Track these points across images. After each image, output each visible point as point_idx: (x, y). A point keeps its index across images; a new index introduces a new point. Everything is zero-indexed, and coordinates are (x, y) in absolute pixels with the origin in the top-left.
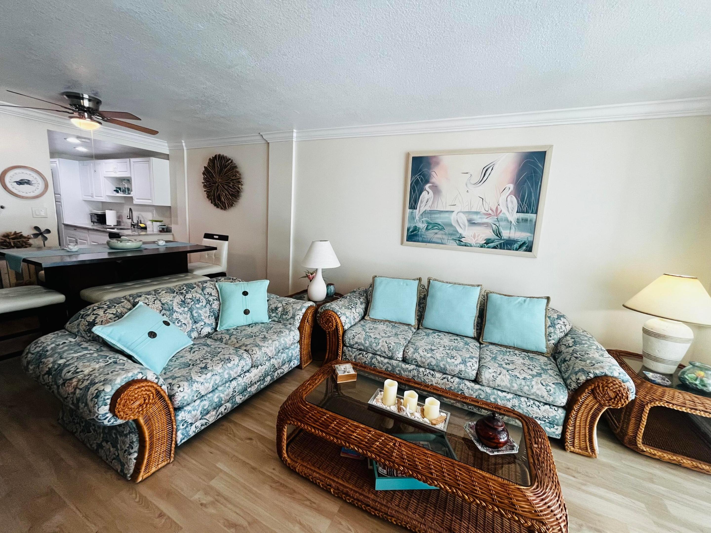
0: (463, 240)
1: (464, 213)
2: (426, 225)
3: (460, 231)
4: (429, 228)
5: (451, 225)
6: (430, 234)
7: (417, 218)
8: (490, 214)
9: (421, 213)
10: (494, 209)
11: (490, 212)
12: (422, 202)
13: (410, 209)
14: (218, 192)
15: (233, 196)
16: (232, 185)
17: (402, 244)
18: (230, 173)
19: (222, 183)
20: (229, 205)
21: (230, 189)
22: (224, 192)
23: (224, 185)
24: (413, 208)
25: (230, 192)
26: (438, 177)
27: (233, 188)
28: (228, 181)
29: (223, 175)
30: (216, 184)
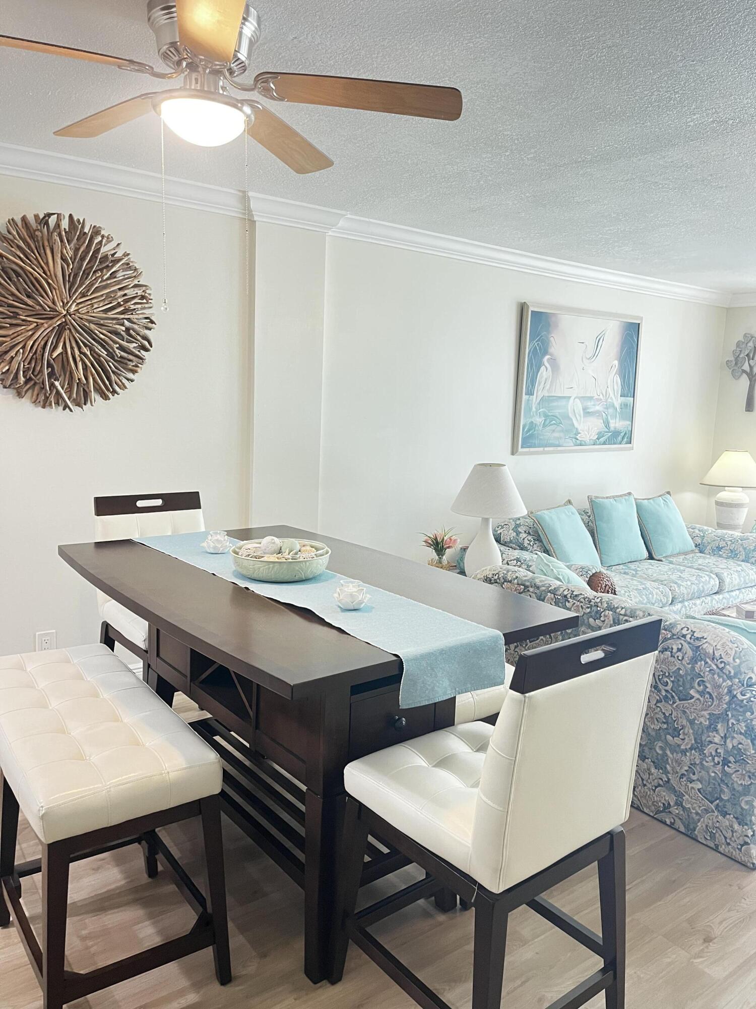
7: (534, 409)
9: (538, 400)
10: (604, 394)
11: (601, 396)
12: (539, 383)
13: (526, 394)
14: (60, 350)
15: (122, 361)
16: (124, 328)
17: (513, 453)
18: (120, 289)
19: (85, 317)
20: (105, 394)
21: (116, 343)
22: (91, 350)
23: (92, 326)
24: (530, 393)
25: (117, 351)
26: (557, 345)
27: (126, 336)
28: (110, 314)
29: (88, 291)
30: (52, 318)
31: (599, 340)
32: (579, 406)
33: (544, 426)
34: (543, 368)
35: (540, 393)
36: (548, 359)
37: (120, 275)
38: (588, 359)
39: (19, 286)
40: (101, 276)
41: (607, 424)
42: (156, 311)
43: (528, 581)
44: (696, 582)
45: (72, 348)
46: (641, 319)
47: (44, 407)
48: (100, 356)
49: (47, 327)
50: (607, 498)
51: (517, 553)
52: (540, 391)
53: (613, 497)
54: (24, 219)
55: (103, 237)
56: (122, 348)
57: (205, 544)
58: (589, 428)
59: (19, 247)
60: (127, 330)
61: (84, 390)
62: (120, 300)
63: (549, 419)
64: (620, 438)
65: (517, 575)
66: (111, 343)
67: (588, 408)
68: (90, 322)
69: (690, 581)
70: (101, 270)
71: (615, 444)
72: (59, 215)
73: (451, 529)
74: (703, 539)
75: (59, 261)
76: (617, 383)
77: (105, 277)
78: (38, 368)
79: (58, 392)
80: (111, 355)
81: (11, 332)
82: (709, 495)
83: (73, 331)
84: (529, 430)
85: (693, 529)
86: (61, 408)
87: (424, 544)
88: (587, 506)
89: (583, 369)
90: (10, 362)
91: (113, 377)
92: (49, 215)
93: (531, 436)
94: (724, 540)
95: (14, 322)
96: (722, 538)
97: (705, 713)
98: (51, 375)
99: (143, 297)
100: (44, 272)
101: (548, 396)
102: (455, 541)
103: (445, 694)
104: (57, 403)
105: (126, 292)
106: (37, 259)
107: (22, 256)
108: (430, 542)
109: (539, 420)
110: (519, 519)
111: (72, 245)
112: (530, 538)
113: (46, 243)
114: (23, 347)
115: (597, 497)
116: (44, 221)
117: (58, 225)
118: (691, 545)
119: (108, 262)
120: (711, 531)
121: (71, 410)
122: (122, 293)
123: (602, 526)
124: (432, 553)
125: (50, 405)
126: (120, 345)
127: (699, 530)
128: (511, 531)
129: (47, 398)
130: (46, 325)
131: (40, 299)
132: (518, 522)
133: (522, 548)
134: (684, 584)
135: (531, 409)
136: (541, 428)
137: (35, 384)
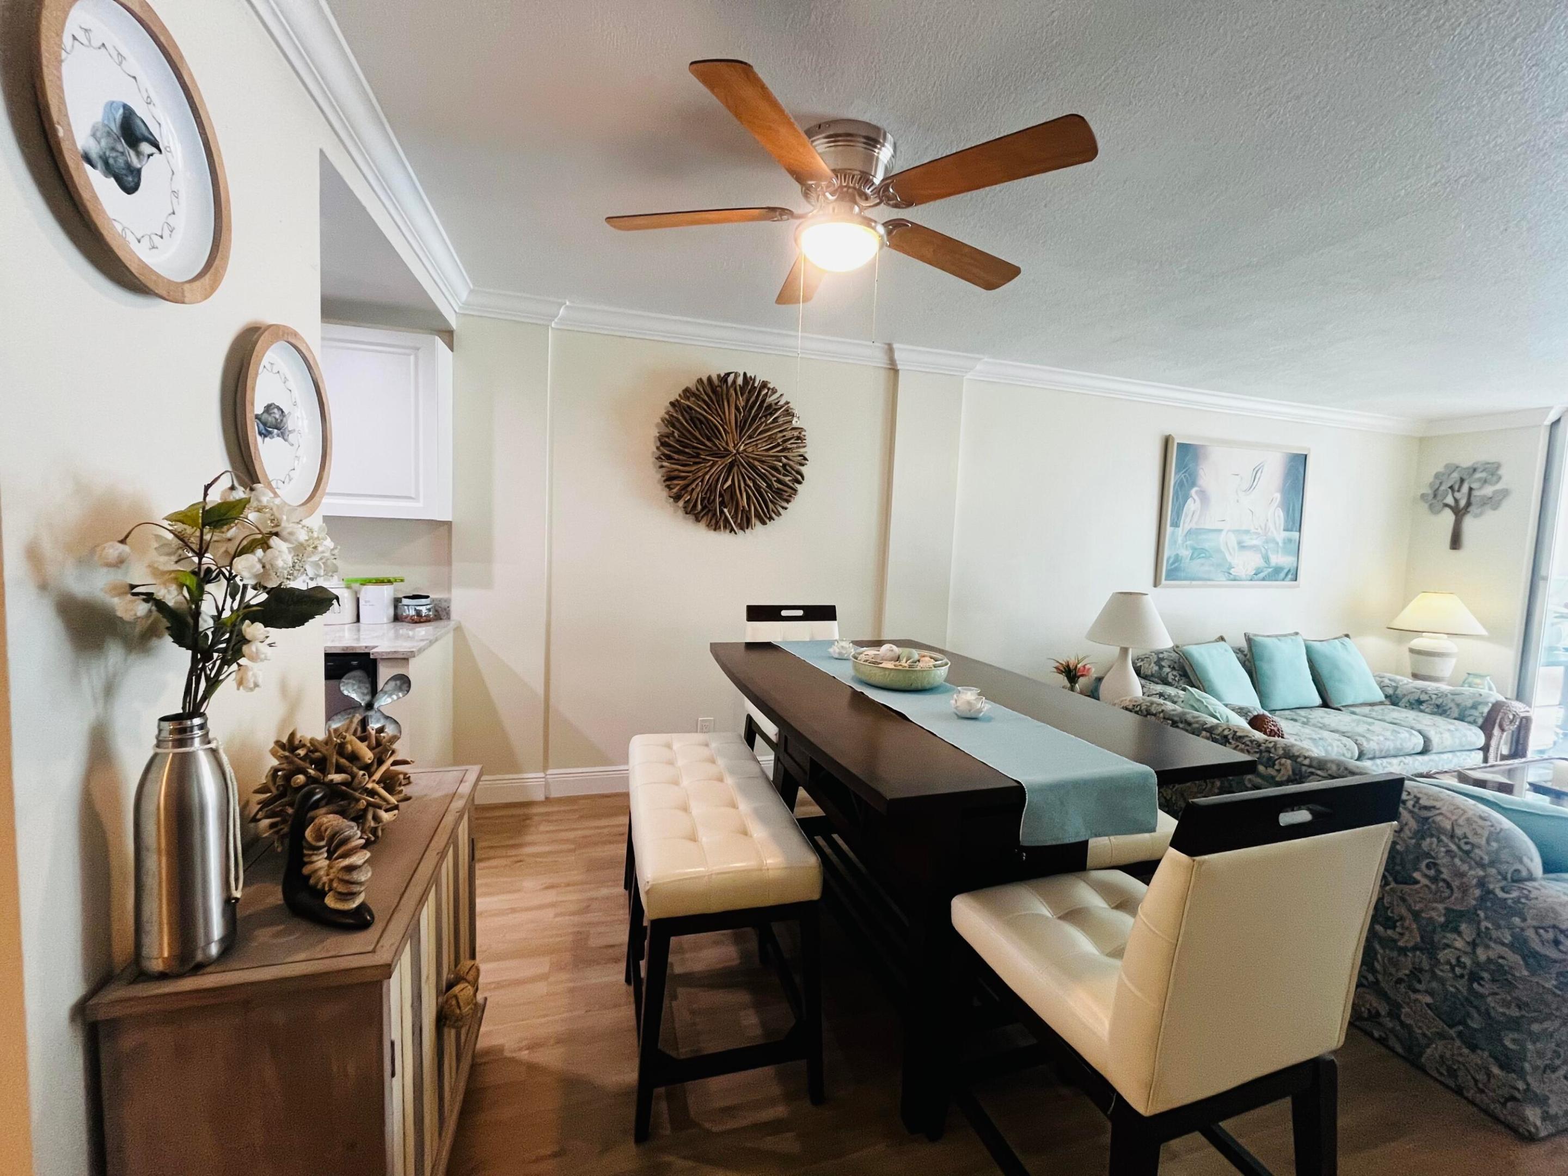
0: (1232, 571)
1: (1234, 531)
2: (1191, 551)
3: (1229, 558)
4: (1195, 555)
5: (1219, 551)
6: (1195, 567)
7: (1180, 541)
8: (1259, 534)
9: (1185, 531)
10: (1263, 527)
11: (1259, 530)
12: (1186, 515)
13: (1171, 526)
14: (729, 483)
15: (779, 493)
16: (781, 464)
17: (1155, 586)
18: (780, 432)
19: (750, 455)
20: (762, 518)
21: (774, 476)
22: (755, 483)
23: (756, 463)
24: (1175, 524)
25: (775, 484)
26: (1207, 476)
27: (783, 471)
28: (771, 453)
29: (754, 434)
30: (724, 457)
31: (1257, 471)
32: (1233, 540)
33: (1192, 558)
34: (1190, 501)
35: (1186, 525)
36: (1196, 492)
37: (781, 420)
38: (1245, 491)
39: (702, 432)
40: (765, 421)
41: (1267, 559)
42: (808, 451)
43: (1176, 715)
44: (1392, 738)
45: (739, 481)
46: (1309, 449)
47: (715, 530)
48: (761, 487)
49: (721, 464)
50: (1268, 636)
51: (1159, 688)
52: (1187, 523)
53: (1276, 636)
54: (709, 379)
55: (769, 389)
56: (779, 481)
57: (831, 650)
58: (1245, 563)
59: (704, 401)
60: (784, 466)
61: (747, 516)
62: (779, 441)
63: (1198, 552)
64: (1282, 575)
65: (1163, 708)
66: (770, 477)
67: (1243, 542)
68: (754, 459)
69: (1383, 735)
70: (766, 416)
71: (1276, 580)
72: (736, 373)
73: (1084, 658)
74: (1395, 691)
75: (733, 410)
76: (1279, 516)
77: (769, 422)
78: (712, 498)
79: (726, 518)
80: (770, 486)
81: (693, 468)
82: (1400, 641)
83: (741, 467)
84: (1173, 563)
85: (1381, 677)
86: (728, 531)
87: (1055, 670)
88: (1243, 644)
89: (1238, 501)
90: (691, 494)
91: (771, 505)
92: (728, 374)
93: (1176, 569)
94: (1426, 693)
95: (697, 460)
96: (1424, 691)
97: (1440, 907)
98: (722, 504)
99: (798, 438)
100: (722, 420)
101: (1196, 529)
102: (1089, 669)
103: (1077, 834)
104: (725, 527)
105: (785, 433)
106: (716, 410)
107: (705, 407)
108: (1062, 668)
109: (1185, 553)
110: (1162, 653)
111: (745, 396)
112: (1175, 673)
113: (724, 397)
114: (702, 481)
115: (1255, 635)
116: (724, 379)
117: (734, 382)
118: (1380, 696)
119: (771, 409)
120: (1407, 683)
121: (736, 533)
122: (781, 435)
123: (1264, 667)
124: (1063, 680)
125: (720, 528)
126: (778, 478)
127: (1390, 680)
128: (1153, 665)
129: (717, 523)
130: (720, 463)
131: (717, 442)
132: (1161, 656)
133: (1165, 682)
134: (1375, 738)
135: (1175, 542)
136: (1188, 560)
137: (709, 511)
